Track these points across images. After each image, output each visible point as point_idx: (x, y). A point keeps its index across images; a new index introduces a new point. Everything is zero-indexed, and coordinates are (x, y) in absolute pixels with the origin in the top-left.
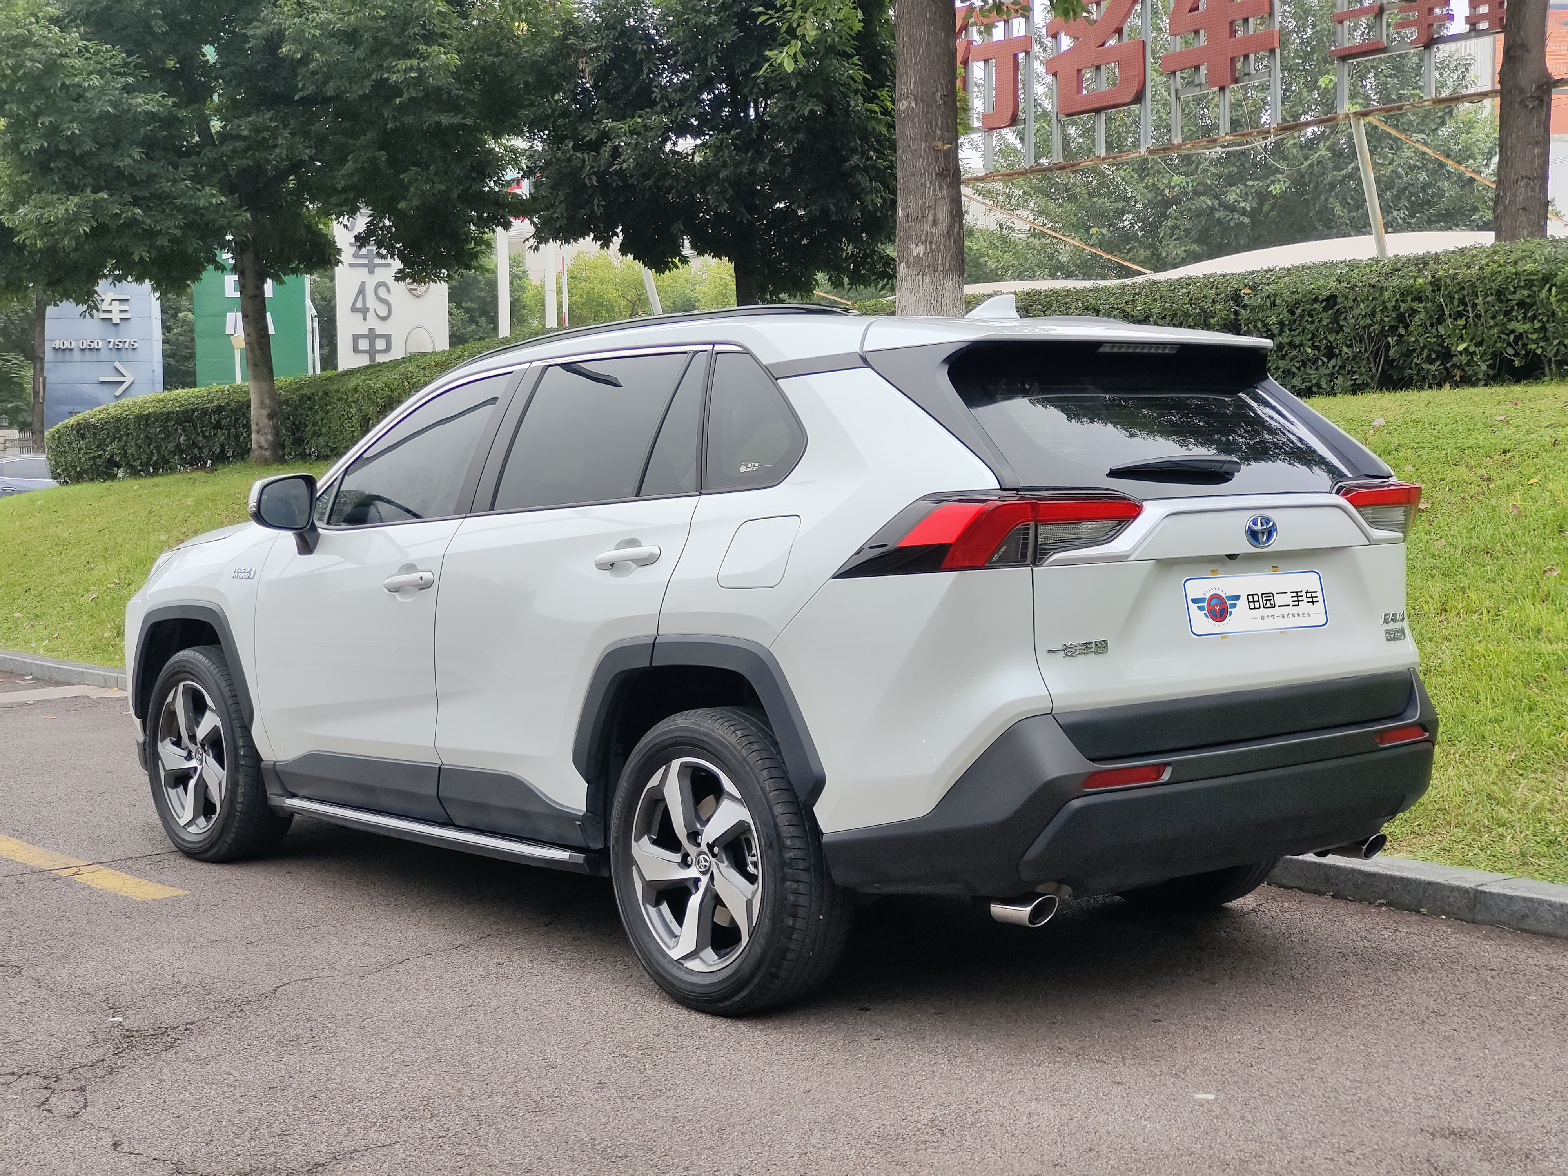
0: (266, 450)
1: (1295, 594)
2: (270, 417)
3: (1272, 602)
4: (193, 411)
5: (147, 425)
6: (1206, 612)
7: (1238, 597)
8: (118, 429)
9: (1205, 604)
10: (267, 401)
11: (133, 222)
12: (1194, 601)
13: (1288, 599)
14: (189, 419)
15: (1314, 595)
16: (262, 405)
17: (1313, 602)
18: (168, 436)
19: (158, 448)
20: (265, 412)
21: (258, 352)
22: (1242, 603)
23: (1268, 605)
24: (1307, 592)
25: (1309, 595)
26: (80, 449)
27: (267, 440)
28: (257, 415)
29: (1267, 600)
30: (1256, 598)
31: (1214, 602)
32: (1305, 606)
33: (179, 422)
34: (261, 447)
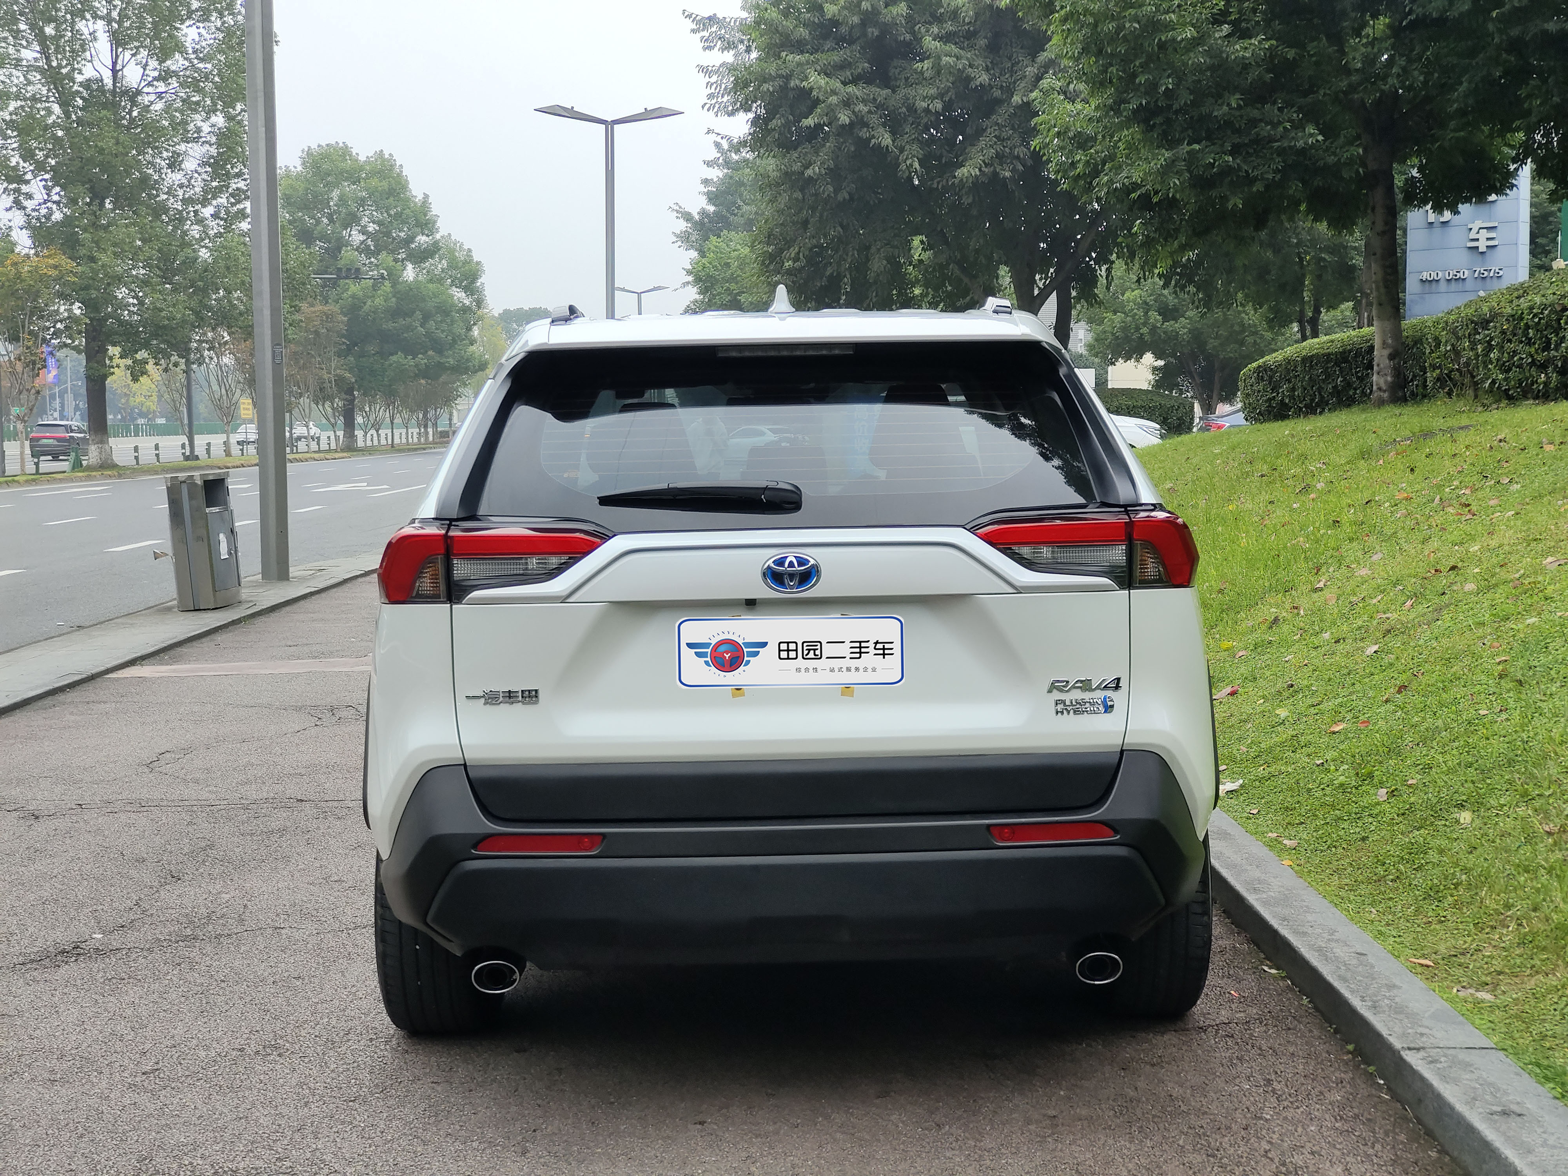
0: (1385, 391)
1: (858, 645)
2: (1391, 357)
3: (818, 652)
4: (1350, 351)
5: (1311, 367)
6: (709, 659)
7: (764, 645)
8: (1288, 371)
9: (709, 650)
10: (1390, 341)
11: (1227, 171)
12: (690, 645)
13: (845, 650)
14: (1346, 360)
15: (887, 646)
16: (1384, 344)
17: (884, 654)
18: (1328, 376)
19: (1320, 390)
20: (1386, 352)
21: (1382, 290)
22: (771, 651)
23: (811, 655)
24: (877, 643)
25: (879, 646)
26: (1259, 391)
27: (1386, 382)
28: (1380, 356)
29: (813, 650)
30: (792, 646)
31: (722, 648)
32: (870, 659)
33: (1337, 364)
34: (1380, 389)
